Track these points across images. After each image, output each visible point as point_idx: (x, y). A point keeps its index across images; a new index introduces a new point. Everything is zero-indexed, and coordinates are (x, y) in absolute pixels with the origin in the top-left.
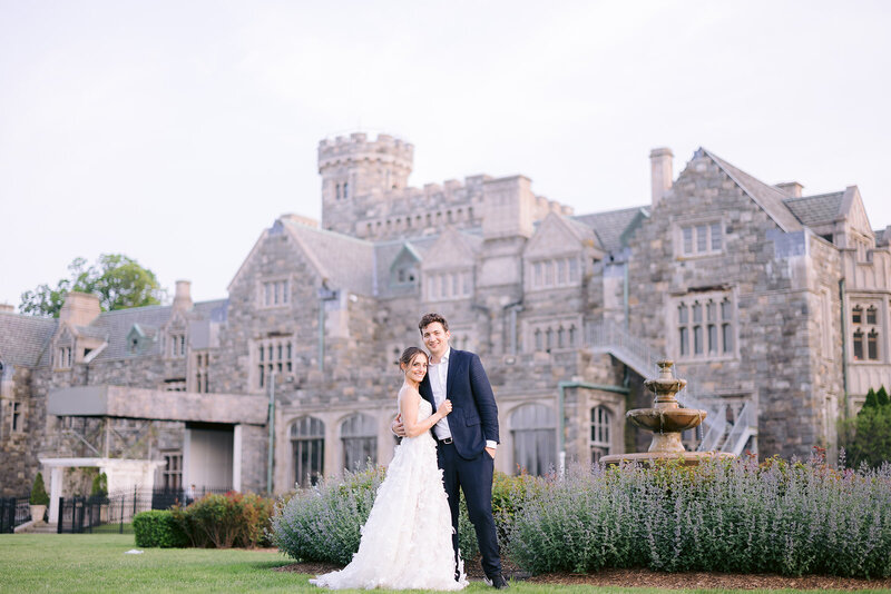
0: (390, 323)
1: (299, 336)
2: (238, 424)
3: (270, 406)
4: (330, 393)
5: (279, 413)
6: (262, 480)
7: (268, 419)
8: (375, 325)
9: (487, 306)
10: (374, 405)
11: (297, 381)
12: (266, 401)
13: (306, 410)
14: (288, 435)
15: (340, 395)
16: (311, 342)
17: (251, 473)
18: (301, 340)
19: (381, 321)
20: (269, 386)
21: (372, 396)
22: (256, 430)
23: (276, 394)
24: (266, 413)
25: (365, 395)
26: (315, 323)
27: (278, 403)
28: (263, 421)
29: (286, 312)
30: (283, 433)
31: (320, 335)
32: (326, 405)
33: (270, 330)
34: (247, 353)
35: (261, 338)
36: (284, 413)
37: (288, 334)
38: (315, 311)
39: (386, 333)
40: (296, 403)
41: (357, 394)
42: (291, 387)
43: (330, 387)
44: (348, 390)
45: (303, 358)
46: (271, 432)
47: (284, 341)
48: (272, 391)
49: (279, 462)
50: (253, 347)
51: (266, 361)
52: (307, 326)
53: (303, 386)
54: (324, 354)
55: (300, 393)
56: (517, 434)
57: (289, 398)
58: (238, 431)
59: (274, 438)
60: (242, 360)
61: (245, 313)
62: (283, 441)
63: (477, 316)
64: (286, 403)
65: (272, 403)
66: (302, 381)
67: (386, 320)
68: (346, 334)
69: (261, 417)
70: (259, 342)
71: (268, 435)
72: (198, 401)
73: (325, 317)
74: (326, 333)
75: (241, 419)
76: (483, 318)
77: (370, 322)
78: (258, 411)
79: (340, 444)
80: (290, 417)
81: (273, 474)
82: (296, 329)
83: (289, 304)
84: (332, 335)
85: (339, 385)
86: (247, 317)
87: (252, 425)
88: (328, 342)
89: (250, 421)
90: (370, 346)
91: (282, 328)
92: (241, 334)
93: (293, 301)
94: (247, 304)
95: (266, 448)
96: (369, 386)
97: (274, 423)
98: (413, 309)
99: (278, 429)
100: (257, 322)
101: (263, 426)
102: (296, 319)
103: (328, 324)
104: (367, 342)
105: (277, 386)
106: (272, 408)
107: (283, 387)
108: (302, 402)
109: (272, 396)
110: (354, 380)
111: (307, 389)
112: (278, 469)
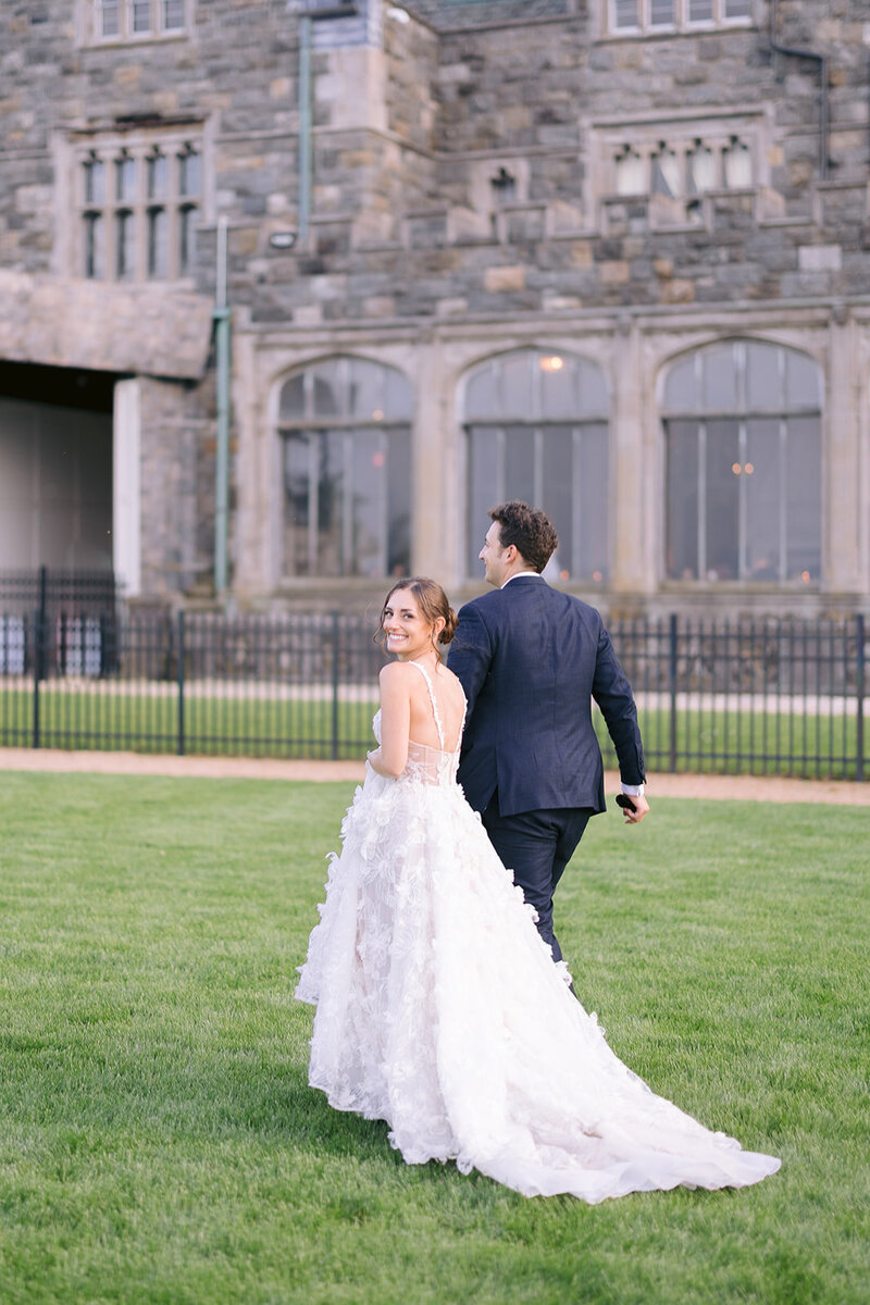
0: (479, 100)
1: (226, 127)
2: (128, 375)
3: (216, 322)
4: (436, 285)
5: (245, 344)
6: (188, 550)
7: (211, 362)
8: (433, 106)
9: (815, 49)
10: (602, 324)
11: (308, 243)
12: (206, 309)
13: (344, 336)
14: (272, 416)
15: (472, 289)
16: (267, 146)
17: (161, 529)
18: (232, 138)
19: (451, 94)
20: (210, 263)
21: (589, 297)
22: (170, 397)
23: (234, 287)
24: (203, 344)
25: (566, 292)
26: (282, 87)
27: (243, 315)
28: (193, 371)
29: (180, 53)
30: (259, 408)
31: (300, 121)
32: (424, 322)
33: (124, 108)
34: (46, 177)
35: (90, 133)
36: (260, 347)
37: (190, 121)
38: (284, 52)
39: (469, 128)
40: (308, 316)
41: (535, 289)
42: (288, 264)
43: (434, 267)
44: (504, 275)
45: (242, 192)
46: (222, 405)
47: (171, 141)
48: (221, 275)
49: (247, 498)
50: (64, 157)
51: (106, 201)
52: (254, 97)
53: (338, 262)
54: (316, 182)
55: (321, 285)
57: (282, 301)
58: (127, 398)
59: (232, 422)
60: (28, 197)
61: (38, 57)
62: (259, 432)
63: (780, 80)
64: (272, 316)
65: (222, 312)
66: (328, 247)
67: (465, 91)
68: (378, 119)
69: (190, 358)
70: (86, 144)
71: (213, 414)
73: (319, 70)
74: (320, 117)
75: (141, 367)
76: (799, 85)
77: (424, 93)
78: (184, 338)
79: (460, 440)
80: (284, 357)
81: (230, 534)
82: (217, 104)
83: (190, 29)
84: (339, 122)
85: (468, 259)
86: (47, 70)
87: (165, 379)
88: (326, 144)
89: (161, 368)
91: (168, 101)
92: (27, 119)
93: (200, 21)
94: (43, 30)
95: (204, 451)
96: (583, 261)
97: (232, 376)
98: (560, 58)
99: (244, 396)
100: (80, 83)
101: (189, 384)
102: (214, 73)
103: (327, 89)
104: (420, 153)
105: (236, 263)
106: (223, 330)
107: (259, 266)
108: (329, 310)
109: (222, 294)
110: (525, 246)
111: (348, 272)
112: (246, 518)
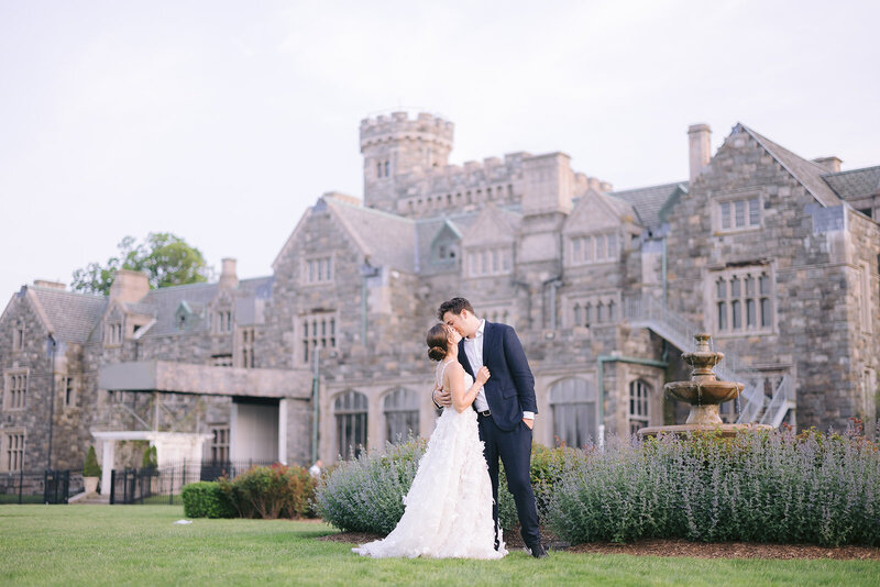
0: (431, 299)
1: (342, 312)
2: (283, 398)
3: (314, 381)
4: (373, 368)
5: (323, 387)
6: (306, 453)
7: (313, 393)
8: (416, 301)
9: (527, 281)
10: (416, 380)
11: (340, 356)
12: (311, 376)
13: (350, 384)
14: (332, 409)
15: (382, 369)
16: (354, 318)
17: (296, 446)
18: (344, 316)
19: (422, 297)
20: (313, 361)
21: (414, 371)
22: (301, 405)
23: (320, 369)
24: (310, 387)
25: (407, 370)
26: (358, 299)
27: (322, 378)
28: (308, 396)
29: (329, 288)
30: (327, 407)
31: (362, 311)
32: (369, 380)
33: (314, 306)
34: (291, 329)
35: (305, 314)
36: (328, 388)
37: (331, 310)
38: (358, 288)
39: (428, 308)
40: (339, 378)
41: (399, 369)
42: (334, 362)
43: (373, 362)
44: (391, 365)
45: (347, 334)
46: (316, 406)
47: (327, 317)
48: (316, 366)
49: (323, 436)
50: (297, 323)
51: (311, 337)
52: (349, 302)
53: (347, 361)
54: (367, 330)
55: (344, 368)
56: (557, 408)
57: (332, 373)
58: (283, 406)
59: (319, 412)
60: (287, 335)
61: (289, 290)
62: (327, 415)
63: (517, 292)
64: (330, 378)
65: (316, 377)
66: (346, 356)
67: (427, 296)
68: (388, 309)
69: (306, 392)
70: (304, 318)
71: (313, 409)
72: (245, 376)
73: (368, 293)
74: (368, 309)
75: (287, 394)
76: (523, 294)
77: (411, 298)
78: (302, 385)
79: (383, 417)
80: (334, 391)
81: (318, 447)
82: (340, 305)
83: (332, 281)
84: (374, 310)
85: (382, 360)
86: (292, 294)
87: (297, 399)
88: (370, 318)
89: (295, 395)
90: (411, 321)
91: (326, 304)
92: (286, 310)
93: (336, 277)
94: (291, 281)
95: (311, 421)
96: (411, 362)
97: (319, 397)
98: (454, 285)
99: (323, 404)
100: (301, 298)
101: (308, 400)
102: (339, 295)
103: (371, 300)
104: (409, 318)
105: (321, 361)
106: (316, 383)
107: (327, 362)
108: (346, 376)
109: (317, 371)
110: (396, 356)
111: (350, 364)
112: (323, 443)
